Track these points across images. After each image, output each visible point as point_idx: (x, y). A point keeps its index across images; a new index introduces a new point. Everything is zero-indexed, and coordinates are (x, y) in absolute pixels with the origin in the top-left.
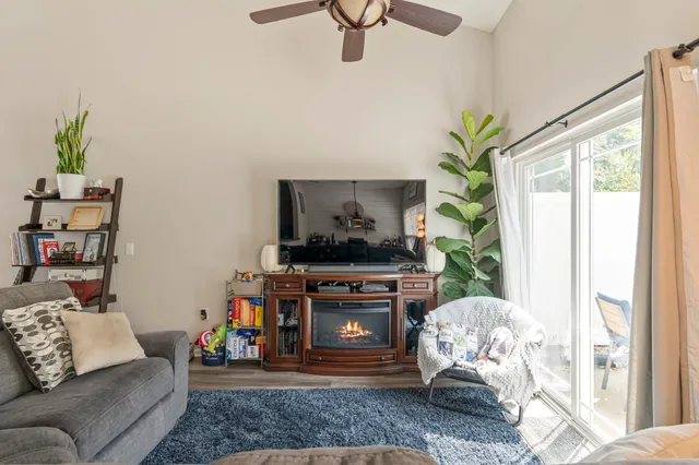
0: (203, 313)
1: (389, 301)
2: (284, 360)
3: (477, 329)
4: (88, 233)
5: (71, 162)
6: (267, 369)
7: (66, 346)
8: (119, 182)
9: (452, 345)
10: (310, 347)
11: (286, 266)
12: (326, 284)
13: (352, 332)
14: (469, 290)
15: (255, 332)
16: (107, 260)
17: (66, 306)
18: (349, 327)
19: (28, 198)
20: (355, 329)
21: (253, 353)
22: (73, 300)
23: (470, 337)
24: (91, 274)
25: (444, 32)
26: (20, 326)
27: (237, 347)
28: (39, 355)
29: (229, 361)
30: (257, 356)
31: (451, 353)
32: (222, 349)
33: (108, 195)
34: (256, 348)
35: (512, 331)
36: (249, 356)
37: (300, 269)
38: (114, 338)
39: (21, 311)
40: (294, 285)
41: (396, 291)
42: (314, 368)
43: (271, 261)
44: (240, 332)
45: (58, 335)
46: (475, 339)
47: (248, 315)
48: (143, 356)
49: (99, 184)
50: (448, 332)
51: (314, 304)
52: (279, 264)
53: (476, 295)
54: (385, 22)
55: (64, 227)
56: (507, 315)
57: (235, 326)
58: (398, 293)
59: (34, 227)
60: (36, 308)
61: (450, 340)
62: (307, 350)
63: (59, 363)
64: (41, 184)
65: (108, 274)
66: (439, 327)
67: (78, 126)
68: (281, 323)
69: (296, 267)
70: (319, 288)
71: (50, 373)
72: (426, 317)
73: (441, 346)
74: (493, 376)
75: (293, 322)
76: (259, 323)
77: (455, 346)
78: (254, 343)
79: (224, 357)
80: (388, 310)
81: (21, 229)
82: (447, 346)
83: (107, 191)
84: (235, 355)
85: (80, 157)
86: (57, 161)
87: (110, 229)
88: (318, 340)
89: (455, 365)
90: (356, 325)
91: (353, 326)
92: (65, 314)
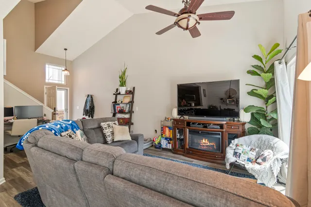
0: (156, 131)
1: (220, 133)
2: (180, 151)
3: (257, 149)
4: (127, 104)
5: (123, 84)
6: (174, 153)
7: (113, 133)
8: (134, 88)
9: (240, 154)
10: (188, 147)
11: (180, 116)
12: (193, 124)
13: (205, 143)
14: (261, 131)
15: (170, 139)
16: (131, 112)
17: (114, 123)
18: (204, 141)
19: (114, 94)
20: (206, 142)
21: (170, 146)
22: (116, 122)
23: (251, 152)
24: (127, 116)
25: (229, 18)
26: (104, 127)
27: (164, 144)
28: (107, 134)
29: (162, 148)
30: (171, 148)
31: (239, 157)
32: (160, 143)
33: (131, 93)
34: (171, 145)
35: (273, 152)
36: (168, 148)
37: (186, 117)
38: (123, 133)
39: (104, 123)
40: (182, 123)
41: (223, 129)
42: (188, 155)
43: (175, 114)
44: (166, 139)
45: (111, 130)
46: (254, 153)
47: (168, 133)
48: (131, 139)
49: (129, 89)
50: (240, 148)
51: (189, 131)
52: (178, 115)
53: (264, 134)
54: (199, 23)
55: (122, 102)
56: (274, 144)
57: (164, 136)
58: (224, 130)
59: (115, 102)
60: (108, 123)
61: (240, 152)
62: (187, 148)
63: (111, 137)
64: (117, 90)
65: (131, 116)
66: (237, 145)
67: (124, 73)
68: (178, 137)
69: (185, 117)
70: (191, 125)
71: (109, 139)
72: (232, 141)
73: (235, 154)
74: (252, 169)
75: (182, 137)
76: (171, 136)
77: (242, 155)
78: (169, 143)
79: (160, 146)
80: (220, 137)
81: (113, 103)
82: (238, 154)
83: (131, 91)
84: (164, 146)
85: (125, 82)
86: (119, 83)
87: (132, 103)
88: (191, 145)
89: (236, 161)
90: (206, 140)
91: (205, 141)
92: (113, 125)
